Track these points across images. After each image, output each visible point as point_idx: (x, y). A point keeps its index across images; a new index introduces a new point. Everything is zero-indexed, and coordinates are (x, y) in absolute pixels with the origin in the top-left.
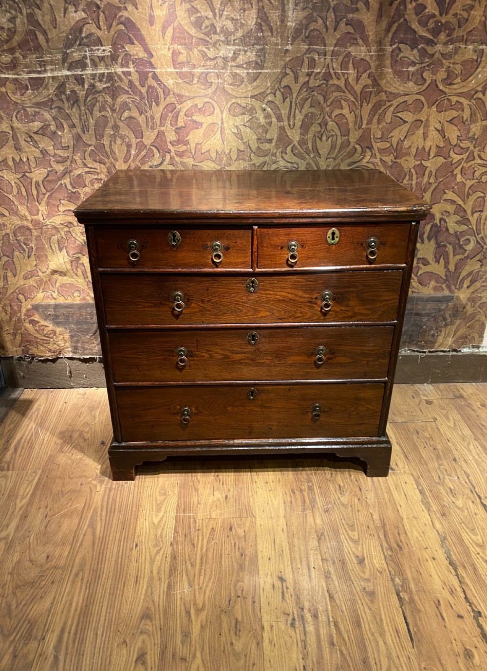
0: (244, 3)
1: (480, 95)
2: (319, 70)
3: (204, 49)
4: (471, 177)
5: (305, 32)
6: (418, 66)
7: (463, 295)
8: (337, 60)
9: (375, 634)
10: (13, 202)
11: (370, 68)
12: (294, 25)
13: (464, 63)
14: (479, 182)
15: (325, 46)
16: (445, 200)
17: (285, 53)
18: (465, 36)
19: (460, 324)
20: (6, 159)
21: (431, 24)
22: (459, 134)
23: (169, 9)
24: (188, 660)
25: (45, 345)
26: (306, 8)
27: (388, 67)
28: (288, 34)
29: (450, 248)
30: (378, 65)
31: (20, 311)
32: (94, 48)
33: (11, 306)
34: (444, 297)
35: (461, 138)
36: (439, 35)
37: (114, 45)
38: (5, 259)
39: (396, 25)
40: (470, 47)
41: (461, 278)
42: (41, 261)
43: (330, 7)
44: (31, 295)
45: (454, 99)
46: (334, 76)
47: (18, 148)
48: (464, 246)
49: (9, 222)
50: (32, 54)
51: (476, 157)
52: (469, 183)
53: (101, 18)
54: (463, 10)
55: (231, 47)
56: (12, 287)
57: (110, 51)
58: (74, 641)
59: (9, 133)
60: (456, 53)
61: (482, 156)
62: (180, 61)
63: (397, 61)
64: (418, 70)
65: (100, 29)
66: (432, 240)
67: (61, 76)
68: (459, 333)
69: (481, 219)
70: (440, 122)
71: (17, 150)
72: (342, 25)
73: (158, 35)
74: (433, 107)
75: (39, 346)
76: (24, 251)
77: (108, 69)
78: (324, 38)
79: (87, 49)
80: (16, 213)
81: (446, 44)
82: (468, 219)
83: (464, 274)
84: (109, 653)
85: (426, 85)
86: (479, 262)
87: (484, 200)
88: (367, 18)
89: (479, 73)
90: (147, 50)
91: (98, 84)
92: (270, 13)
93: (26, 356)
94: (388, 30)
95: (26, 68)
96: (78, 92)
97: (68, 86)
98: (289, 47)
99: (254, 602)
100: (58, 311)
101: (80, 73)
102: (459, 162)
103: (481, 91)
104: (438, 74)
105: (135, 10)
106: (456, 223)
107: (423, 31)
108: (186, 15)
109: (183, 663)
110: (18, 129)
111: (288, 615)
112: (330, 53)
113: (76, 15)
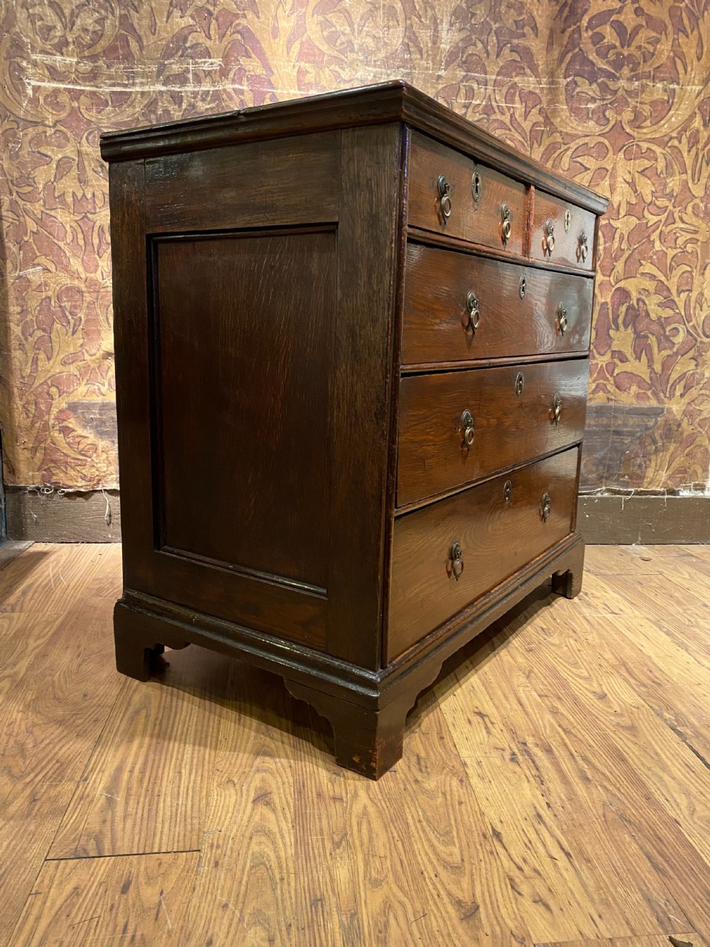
0: (388, 20)
1: (676, 143)
2: (478, 102)
3: (337, 69)
4: (673, 245)
5: (462, 57)
6: (599, 103)
7: (676, 407)
8: (500, 91)
9: (653, 769)
10: (64, 252)
11: (541, 102)
12: (448, 47)
13: (653, 104)
14: (683, 252)
15: (486, 74)
16: (642, 274)
17: (437, 80)
18: (652, 73)
19: (676, 449)
20: (64, 194)
21: (612, 57)
22: (654, 189)
23: (298, 21)
24: (345, 799)
25: (78, 468)
26: (463, 29)
27: (562, 104)
28: (441, 57)
29: (653, 340)
30: (551, 100)
31: (48, 413)
32: (200, 61)
33: (36, 404)
34: (650, 409)
35: (656, 195)
36: (621, 69)
37: (226, 57)
38: (39, 333)
39: (570, 54)
40: (659, 85)
41: (671, 381)
42: (91, 340)
43: (491, 29)
44: (69, 388)
45: (644, 145)
46: (497, 110)
47: (82, 181)
48: (671, 338)
49: (53, 280)
50: (120, 63)
51: (677, 219)
52: (671, 253)
53: (212, 27)
54: (648, 43)
55: (370, 69)
56: (43, 375)
57: (220, 65)
58: (141, 781)
59: (74, 160)
60: (643, 91)
61: (684, 219)
62: (306, 82)
63: (573, 96)
64: (599, 107)
65: (210, 38)
66: (630, 327)
67: (154, 91)
68: (675, 465)
69: (690, 301)
70: (630, 173)
71: (80, 182)
72: (506, 51)
73: (280, 50)
74: (620, 153)
75: (69, 468)
76: (69, 323)
77: (214, 86)
78: (484, 64)
79: (191, 61)
80: (66, 269)
81: (630, 80)
82: (673, 301)
83: (674, 376)
84: (204, 793)
85: (610, 126)
86: (693, 361)
87: (692, 276)
88: (536, 45)
89: (672, 116)
90: (266, 66)
91: (200, 104)
92: (419, 33)
93: (46, 486)
94: (561, 60)
95: (109, 79)
96: (172, 112)
97: (160, 104)
98: (442, 73)
99: (442, 738)
100: (105, 413)
101: (178, 90)
102: (657, 224)
103: (676, 138)
104: (623, 114)
105: (256, 19)
106: (659, 306)
107: (602, 63)
108: (318, 28)
109: (337, 803)
110: (87, 154)
111: (503, 750)
112: (492, 83)
113: (181, 21)
